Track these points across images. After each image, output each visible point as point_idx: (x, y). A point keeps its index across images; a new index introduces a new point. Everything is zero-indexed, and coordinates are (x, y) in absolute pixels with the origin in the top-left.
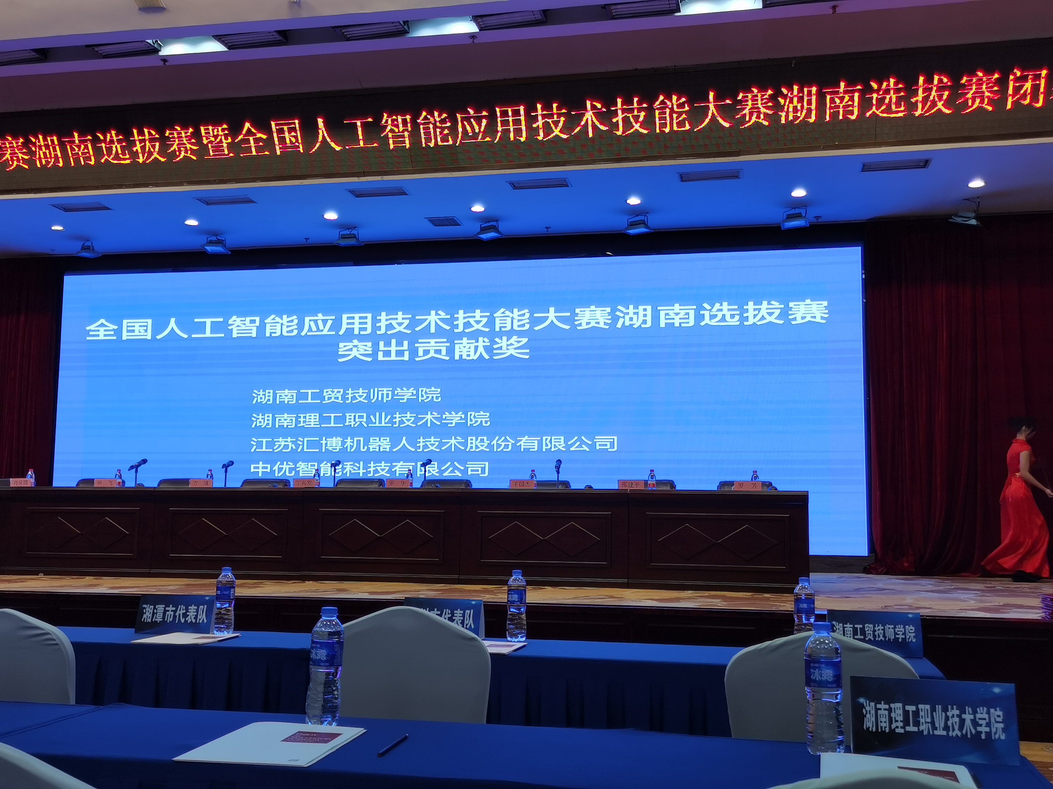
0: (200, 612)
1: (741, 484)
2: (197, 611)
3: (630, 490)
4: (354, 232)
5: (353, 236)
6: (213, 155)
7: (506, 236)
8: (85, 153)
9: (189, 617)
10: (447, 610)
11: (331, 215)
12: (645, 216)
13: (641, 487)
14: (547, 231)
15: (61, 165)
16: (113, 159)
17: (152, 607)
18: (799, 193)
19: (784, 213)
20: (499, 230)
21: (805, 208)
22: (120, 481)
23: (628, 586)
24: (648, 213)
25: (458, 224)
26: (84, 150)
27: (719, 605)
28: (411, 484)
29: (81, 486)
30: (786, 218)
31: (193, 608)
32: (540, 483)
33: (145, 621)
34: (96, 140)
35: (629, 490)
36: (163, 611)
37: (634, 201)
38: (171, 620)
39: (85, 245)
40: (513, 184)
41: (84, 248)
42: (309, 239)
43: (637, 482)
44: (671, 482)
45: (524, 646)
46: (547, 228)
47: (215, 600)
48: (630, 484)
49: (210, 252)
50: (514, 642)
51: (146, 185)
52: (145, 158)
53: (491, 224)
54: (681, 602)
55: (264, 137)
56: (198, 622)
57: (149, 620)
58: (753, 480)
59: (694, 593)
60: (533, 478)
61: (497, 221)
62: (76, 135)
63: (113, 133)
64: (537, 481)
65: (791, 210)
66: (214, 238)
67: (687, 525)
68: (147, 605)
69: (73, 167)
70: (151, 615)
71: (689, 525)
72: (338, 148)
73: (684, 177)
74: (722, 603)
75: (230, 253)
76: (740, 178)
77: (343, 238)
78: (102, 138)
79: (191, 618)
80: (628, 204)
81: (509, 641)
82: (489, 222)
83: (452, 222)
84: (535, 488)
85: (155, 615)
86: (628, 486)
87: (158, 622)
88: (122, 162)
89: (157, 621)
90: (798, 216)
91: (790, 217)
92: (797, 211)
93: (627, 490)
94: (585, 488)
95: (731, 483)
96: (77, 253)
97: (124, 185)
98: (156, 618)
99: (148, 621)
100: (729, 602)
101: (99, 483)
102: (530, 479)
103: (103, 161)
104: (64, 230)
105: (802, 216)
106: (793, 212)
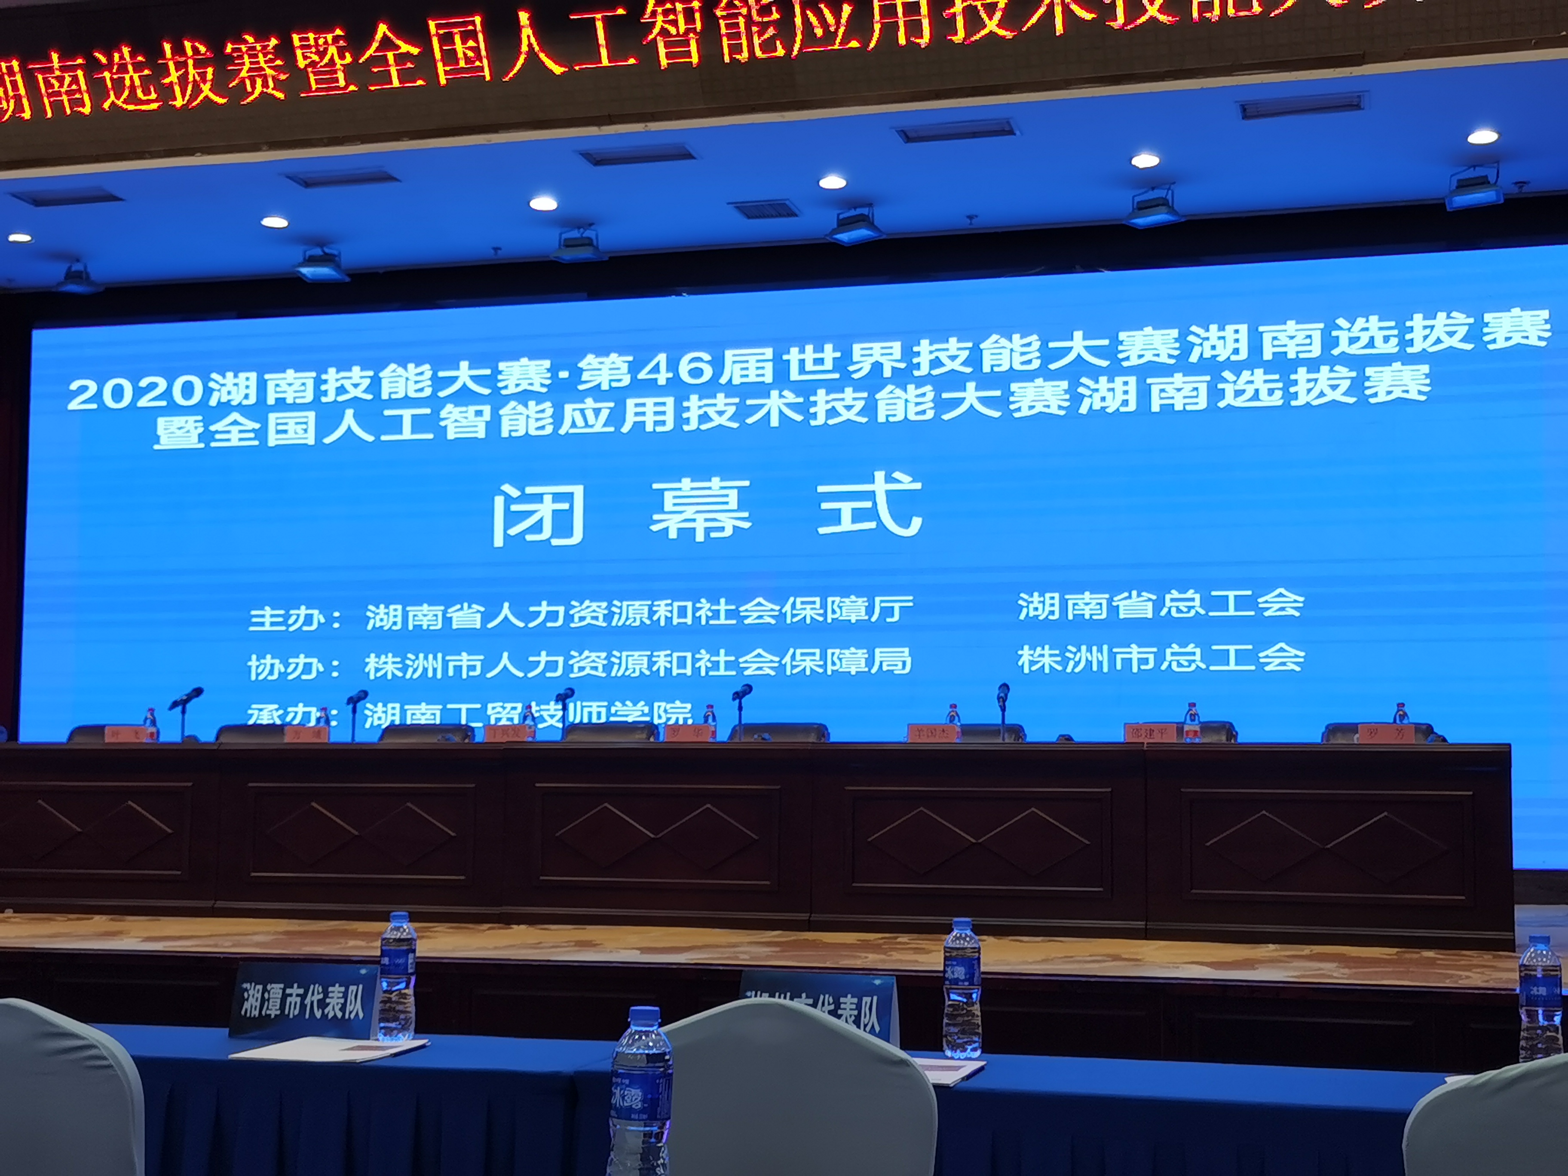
0: (351, 997)
1: (1374, 728)
2: (345, 995)
3: (1148, 744)
4: (589, 233)
5: (587, 242)
6: (317, 90)
7: (887, 234)
8: (74, 92)
9: (330, 1008)
10: (827, 996)
11: (544, 203)
12: (1169, 189)
13: (1171, 738)
14: (971, 224)
15: (27, 115)
16: (125, 102)
17: (260, 987)
18: (1483, 136)
19: (1452, 176)
20: (875, 223)
21: (1496, 165)
22: (153, 730)
23: (1146, 936)
24: (1174, 183)
25: (792, 214)
26: (70, 86)
27: (1335, 974)
28: (714, 733)
29: (78, 739)
30: (1457, 187)
31: (336, 991)
32: (968, 730)
33: (248, 1015)
34: (92, 67)
35: (1145, 745)
36: (280, 996)
37: (1145, 160)
38: (296, 1012)
39: (73, 269)
40: (905, 134)
41: (72, 276)
42: (500, 249)
43: (1163, 727)
44: (1227, 727)
45: (982, 1069)
46: (970, 217)
47: (379, 974)
48: (1148, 732)
49: (311, 280)
50: (959, 1059)
51: (190, 152)
52: (187, 98)
53: (859, 211)
54: (1257, 968)
55: (415, 51)
56: (347, 1016)
57: (256, 1013)
58: (1398, 721)
59: (1281, 950)
60: (954, 719)
61: (870, 205)
62: (55, 57)
63: (126, 51)
64: (962, 725)
65: (1464, 171)
66: (318, 251)
67: (1264, 812)
68: (251, 985)
69: (49, 119)
70: (258, 1004)
71: (1267, 814)
72: (558, 70)
73: (1249, 111)
74: (1342, 970)
75: (348, 279)
76: (1363, 109)
77: (567, 246)
78: (104, 60)
79: (333, 1009)
80: (1134, 166)
81: (947, 1058)
82: (855, 208)
83: (781, 209)
84: (958, 741)
85: (266, 1003)
86: (1143, 736)
87: (273, 1016)
88: (144, 107)
89: (270, 1015)
90: (1482, 182)
91: (1465, 185)
92: (1479, 172)
93: (1143, 743)
94: (1057, 740)
95: (1352, 728)
96: (60, 284)
97: (148, 152)
98: (268, 1008)
99: (252, 1016)
100: (1355, 968)
101: (115, 734)
102: (948, 722)
103: (106, 105)
104: (33, 241)
105: (1489, 183)
106: (1471, 174)
